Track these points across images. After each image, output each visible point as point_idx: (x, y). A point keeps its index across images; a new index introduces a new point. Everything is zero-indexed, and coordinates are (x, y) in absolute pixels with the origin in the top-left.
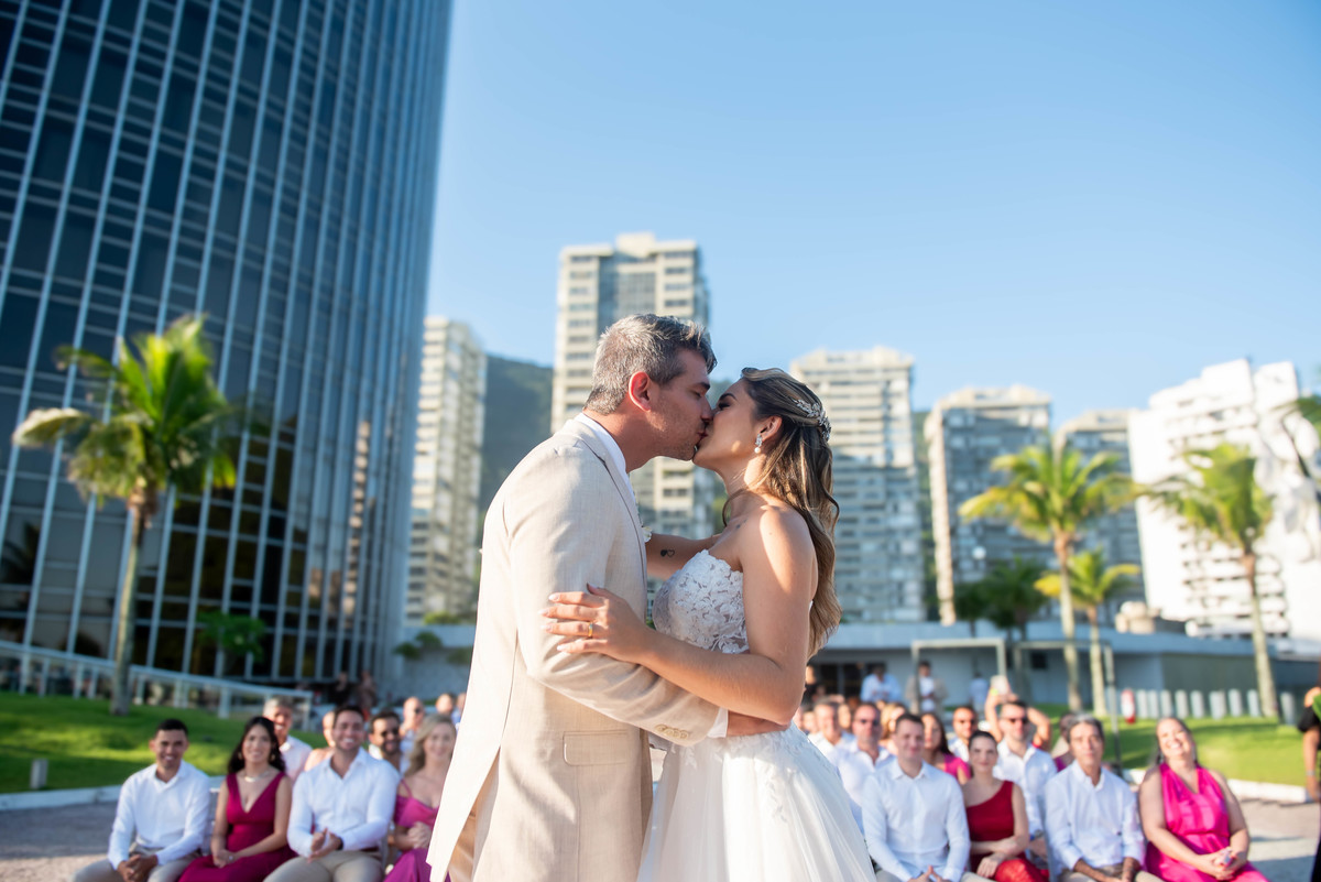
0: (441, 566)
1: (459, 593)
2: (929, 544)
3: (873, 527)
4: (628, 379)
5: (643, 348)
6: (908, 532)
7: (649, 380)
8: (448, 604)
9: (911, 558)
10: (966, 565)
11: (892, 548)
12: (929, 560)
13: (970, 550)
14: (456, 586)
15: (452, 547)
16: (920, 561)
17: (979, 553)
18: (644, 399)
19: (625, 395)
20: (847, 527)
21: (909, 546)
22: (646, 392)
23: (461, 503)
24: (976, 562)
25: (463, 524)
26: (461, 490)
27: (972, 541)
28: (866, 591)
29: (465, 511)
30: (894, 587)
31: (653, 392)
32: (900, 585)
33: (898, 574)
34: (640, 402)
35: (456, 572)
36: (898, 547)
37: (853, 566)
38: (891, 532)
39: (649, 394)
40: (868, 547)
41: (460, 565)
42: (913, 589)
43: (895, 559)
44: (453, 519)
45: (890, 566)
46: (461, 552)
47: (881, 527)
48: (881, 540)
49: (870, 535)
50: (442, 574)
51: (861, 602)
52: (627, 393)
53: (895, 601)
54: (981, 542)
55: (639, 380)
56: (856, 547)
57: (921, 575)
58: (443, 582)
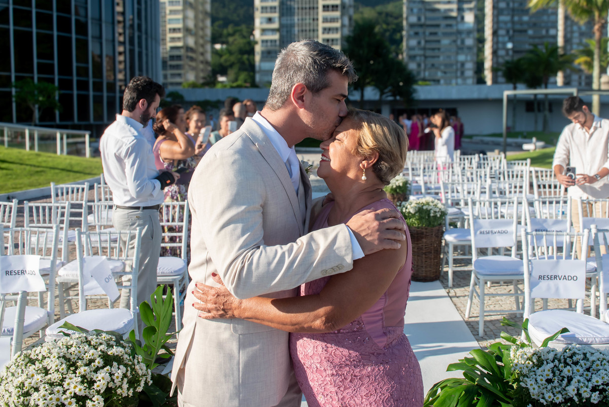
0: (190, 54)
1: (203, 71)
2: (481, 41)
3: (449, 30)
4: (292, 86)
5: (305, 67)
6: (469, 32)
7: (306, 89)
8: (197, 77)
9: (469, 48)
10: (501, 53)
11: (459, 42)
12: (481, 50)
13: (504, 44)
14: (201, 66)
15: (196, 43)
16: (475, 50)
17: (510, 46)
18: (300, 102)
19: (289, 96)
20: (433, 30)
21: (469, 42)
22: (303, 96)
23: (201, 16)
24: (507, 50)
25: (203, 29)
26: (200, 8)
27: (506, 39)
28: (442, 68)
29: (203, 21)
30: (459, 65)
31: (308, 96)
32: (463, 64)
33: (461, 58)
34: (297, 103)
35: (201, 58)
36: (463, 42)
37: (436, 53)
38: (459, 32)
39: (304, 98)
40: (445, 42)
41: (202, 54)
42: (470, 66)
43: (461, 49)
44: (196, 26)
45: (457, 54)
46: (203, 46)
47: (454, 29)
48: (454, 38)
49: (446, 35)
50: (192, 59)
51: (439, 74)
52: (290, 95)
53: (459, 74)
54: (511, 39)
55: (299, 89)
56: (439, 41)
57: (475, 58)
58: (193, 64)
